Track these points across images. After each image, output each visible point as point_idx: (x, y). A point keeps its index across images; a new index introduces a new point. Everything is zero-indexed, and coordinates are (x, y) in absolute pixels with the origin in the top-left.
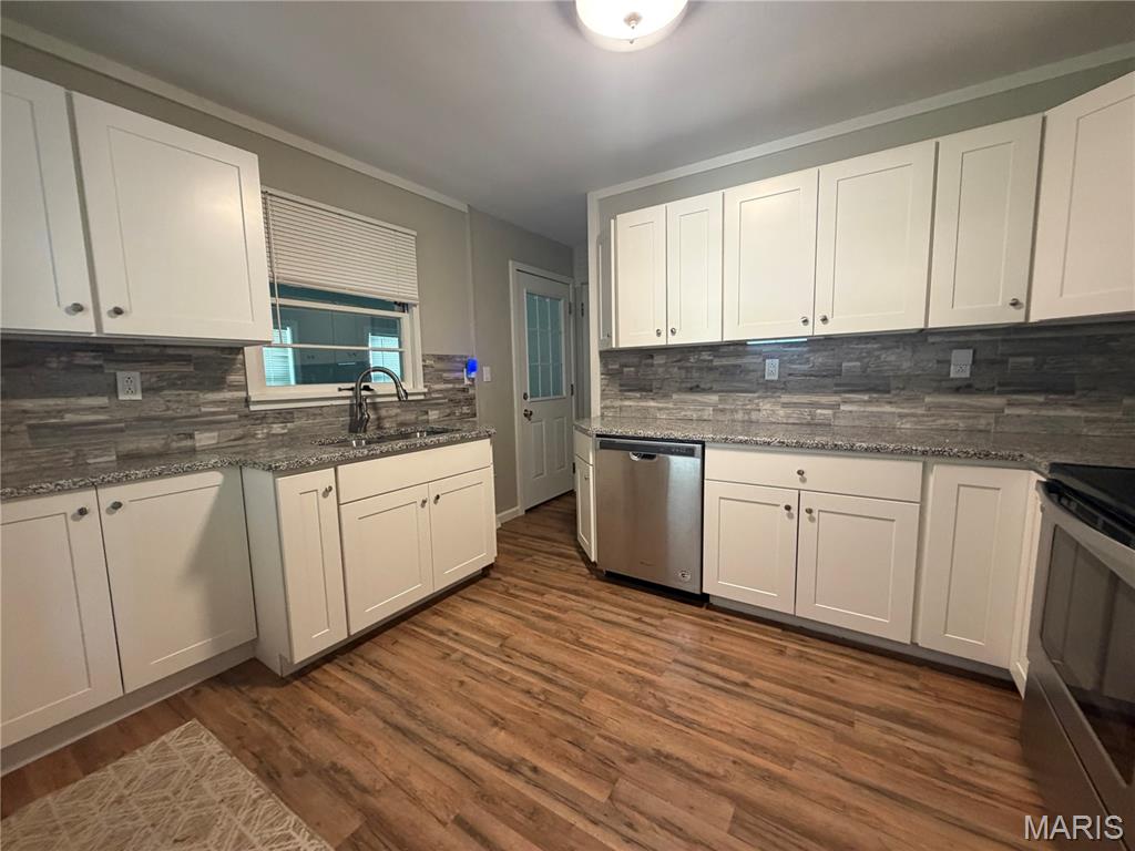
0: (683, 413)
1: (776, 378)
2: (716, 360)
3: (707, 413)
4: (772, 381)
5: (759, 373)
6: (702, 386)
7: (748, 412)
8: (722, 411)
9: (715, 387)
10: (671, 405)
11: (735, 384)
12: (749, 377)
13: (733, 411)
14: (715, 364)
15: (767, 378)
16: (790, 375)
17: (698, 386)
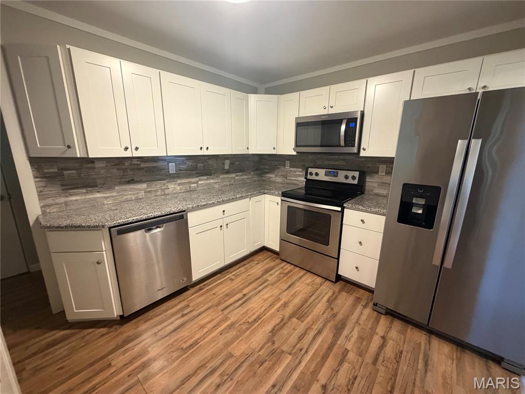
0: (125, 197)
1: (175, 172)
2: (141, 164)
3: (141, 194)
4: (173, 174)
5: (166, 170)
6: (136, 179)
7: (163, 190)
8: (149, 192)
9: (144, 179)
10: (115, 194)
11: (155, 177)
12: (162, 173)
13: (156, 191)
14: (142, 166)
15: (170, 173)
16: (180, 170)
17: (133, 180)
